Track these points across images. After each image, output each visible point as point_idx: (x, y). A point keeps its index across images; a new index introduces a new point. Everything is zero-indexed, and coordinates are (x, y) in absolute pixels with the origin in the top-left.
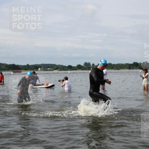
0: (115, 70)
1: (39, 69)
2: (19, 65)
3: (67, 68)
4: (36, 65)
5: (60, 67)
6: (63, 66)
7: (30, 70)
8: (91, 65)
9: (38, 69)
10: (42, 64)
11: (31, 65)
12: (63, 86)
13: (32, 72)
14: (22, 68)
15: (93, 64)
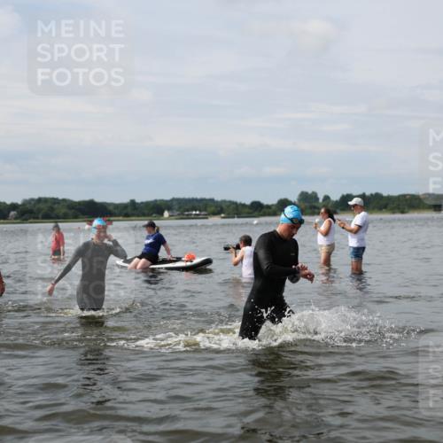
0: (394, 213)
1: (166, 214)
2: (106, 203)
3: (247, 210)
4: (156, 201)
5: (228, 206)
6: (235, 203)
7: (138, 216)
8: (321, 200)
9: (162, 214)
10: (173, 200)
11: (142, 203)
12: (236, 264)
13: (146, 222)
14: (116, 211)
15: (327, 198)
